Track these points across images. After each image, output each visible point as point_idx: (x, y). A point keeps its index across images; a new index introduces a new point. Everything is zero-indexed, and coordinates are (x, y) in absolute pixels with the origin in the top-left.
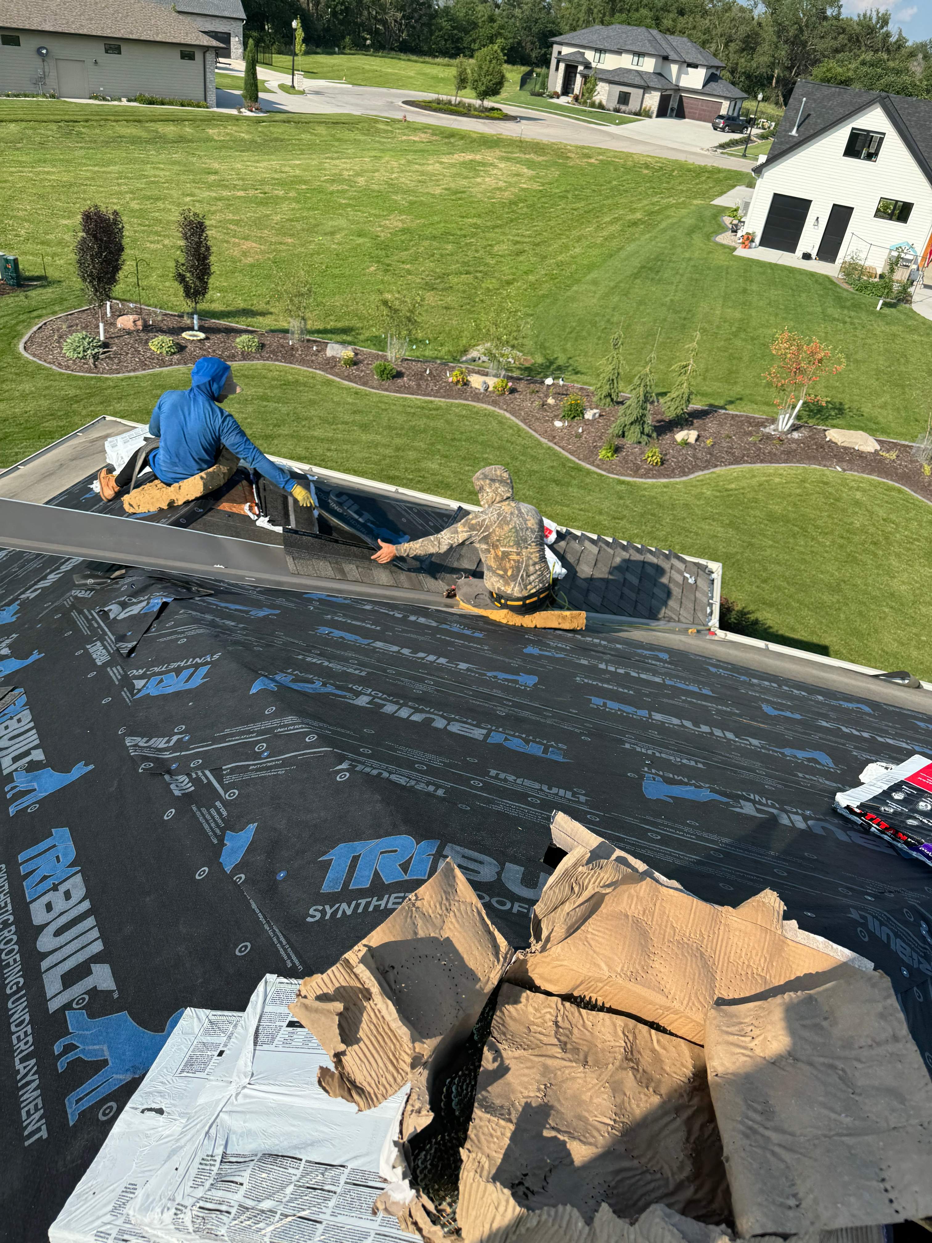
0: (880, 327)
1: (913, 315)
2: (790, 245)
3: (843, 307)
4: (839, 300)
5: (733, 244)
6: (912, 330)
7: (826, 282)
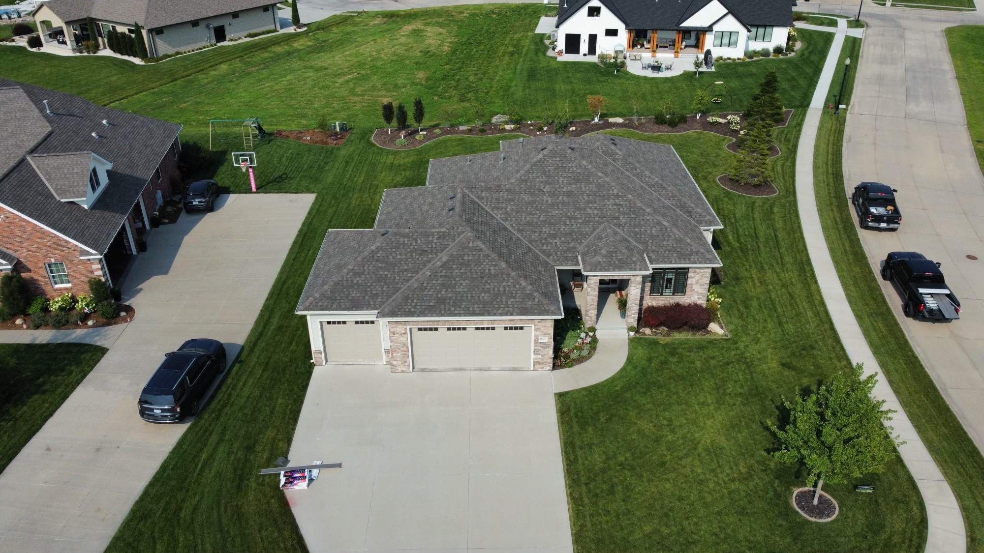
0: (618, 81)
1: (627, 73)
2: (577, 51)
3: (604, 76)
4: (601, 73)
5: (555, 55)
6: (628, 79)
7: (593, 65)
